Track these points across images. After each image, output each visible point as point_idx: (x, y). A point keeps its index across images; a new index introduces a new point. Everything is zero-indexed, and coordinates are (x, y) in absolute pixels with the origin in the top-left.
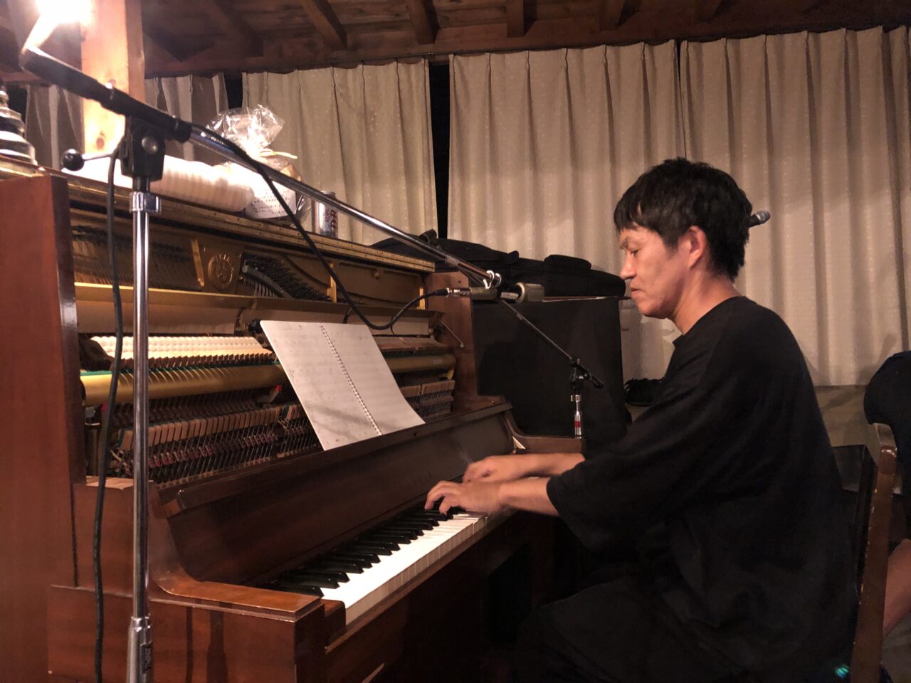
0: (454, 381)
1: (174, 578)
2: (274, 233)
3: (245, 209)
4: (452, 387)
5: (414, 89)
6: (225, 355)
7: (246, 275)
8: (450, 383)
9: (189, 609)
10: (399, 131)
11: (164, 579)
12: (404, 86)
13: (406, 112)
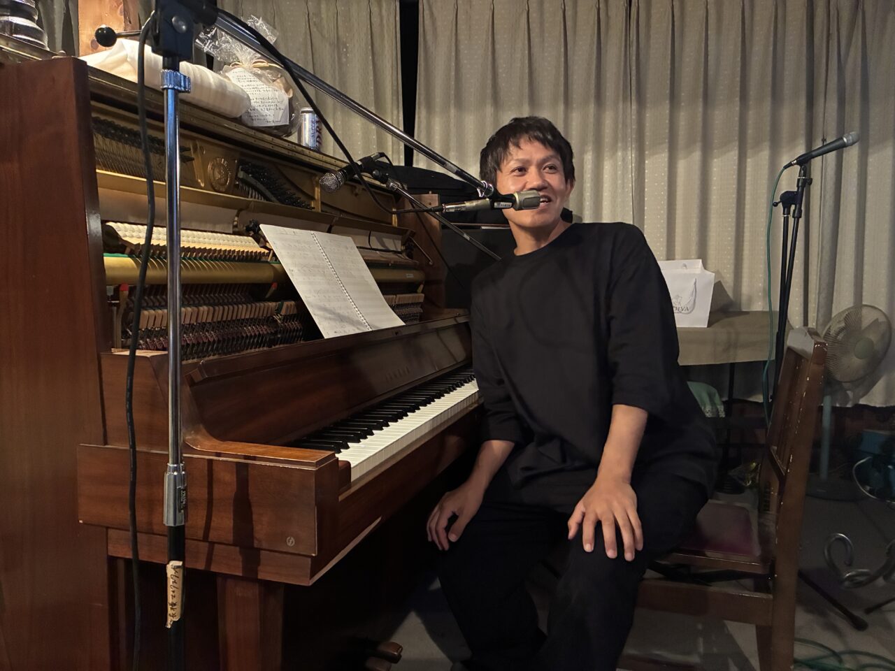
0: (423, 295)
1: (199, 437)
2: (268, 142)
3: (241, 116)
4: (422, 300)
5: (385, 22)
6: (228, 249)
7: (242, 180)
8: (420, 297)
9: (210, 461)
10: (370, 63)
11: (190, 437)
12: (375, 20)
13: (377, 44)
